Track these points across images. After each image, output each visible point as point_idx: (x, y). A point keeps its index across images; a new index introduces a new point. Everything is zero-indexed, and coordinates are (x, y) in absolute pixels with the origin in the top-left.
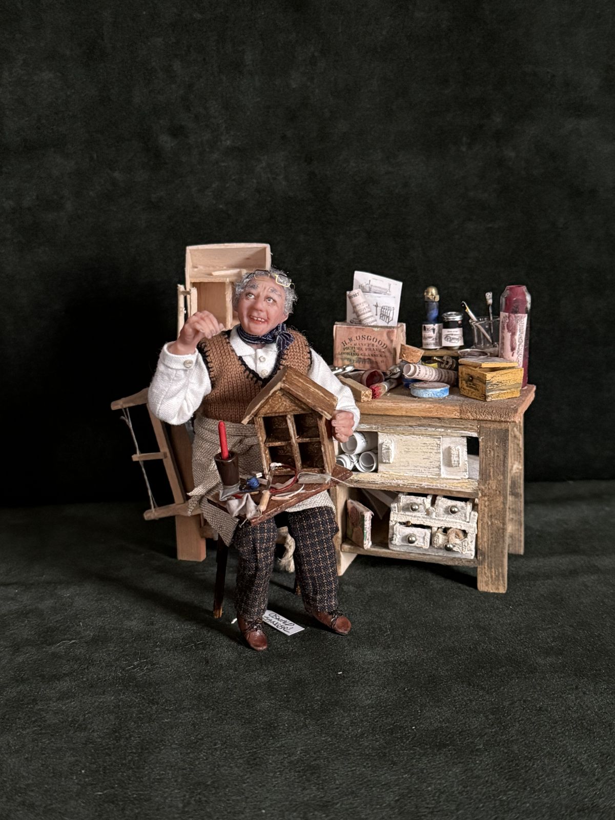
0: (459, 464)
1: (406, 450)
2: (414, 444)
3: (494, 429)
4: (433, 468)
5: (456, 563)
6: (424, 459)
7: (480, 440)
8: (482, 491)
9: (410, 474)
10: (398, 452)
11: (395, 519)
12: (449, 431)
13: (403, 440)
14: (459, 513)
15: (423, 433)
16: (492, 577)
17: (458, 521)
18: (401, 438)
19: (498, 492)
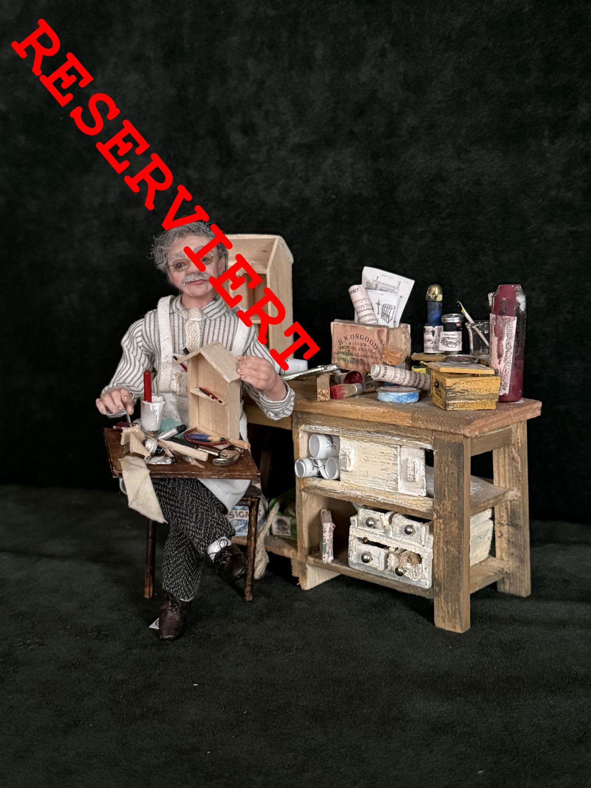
0: (414, 479)
1: (366, 458)
2: (373, 453)
3: (449, 442)
4: (391, 481)
5: (412, 592)
6: (382, 470)
7: (434, 453)
8: (437, 512)
9: (369, 485)
10: (358, 461)
11: (354, 534)
12: (405, 440)
13: (363, 447)
14: (415, 535)
15: (381, 441)
16: (448, 612)
17: (414, 543)
18: (360, 445)
19: (453, 515)
